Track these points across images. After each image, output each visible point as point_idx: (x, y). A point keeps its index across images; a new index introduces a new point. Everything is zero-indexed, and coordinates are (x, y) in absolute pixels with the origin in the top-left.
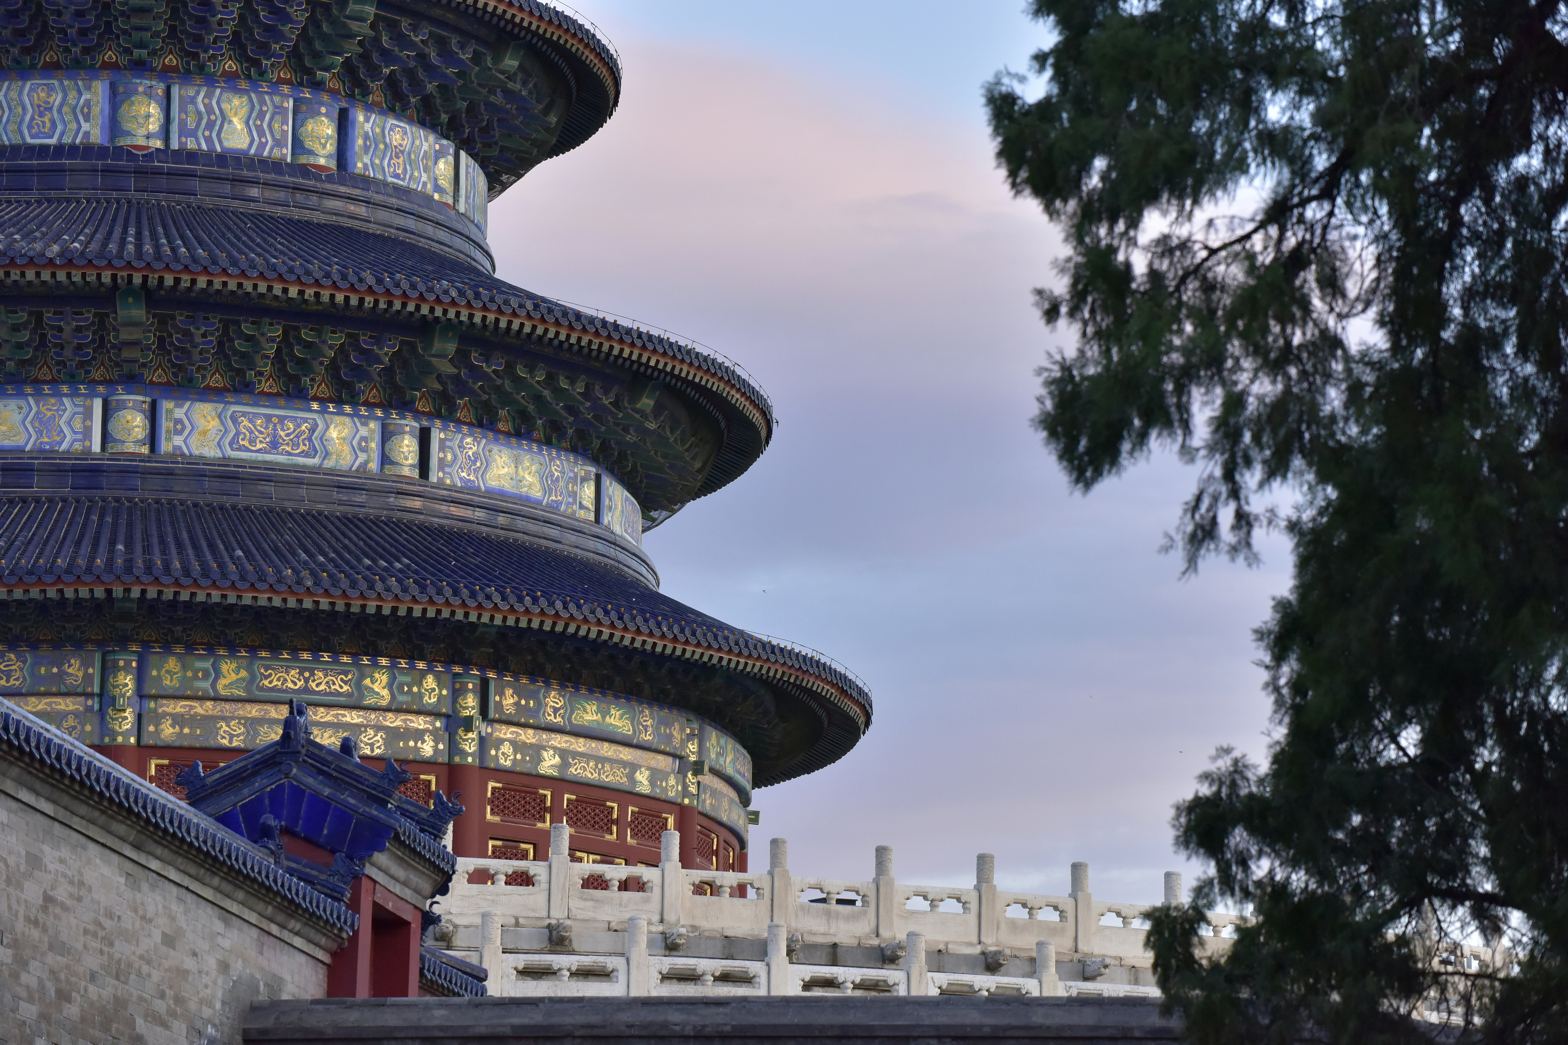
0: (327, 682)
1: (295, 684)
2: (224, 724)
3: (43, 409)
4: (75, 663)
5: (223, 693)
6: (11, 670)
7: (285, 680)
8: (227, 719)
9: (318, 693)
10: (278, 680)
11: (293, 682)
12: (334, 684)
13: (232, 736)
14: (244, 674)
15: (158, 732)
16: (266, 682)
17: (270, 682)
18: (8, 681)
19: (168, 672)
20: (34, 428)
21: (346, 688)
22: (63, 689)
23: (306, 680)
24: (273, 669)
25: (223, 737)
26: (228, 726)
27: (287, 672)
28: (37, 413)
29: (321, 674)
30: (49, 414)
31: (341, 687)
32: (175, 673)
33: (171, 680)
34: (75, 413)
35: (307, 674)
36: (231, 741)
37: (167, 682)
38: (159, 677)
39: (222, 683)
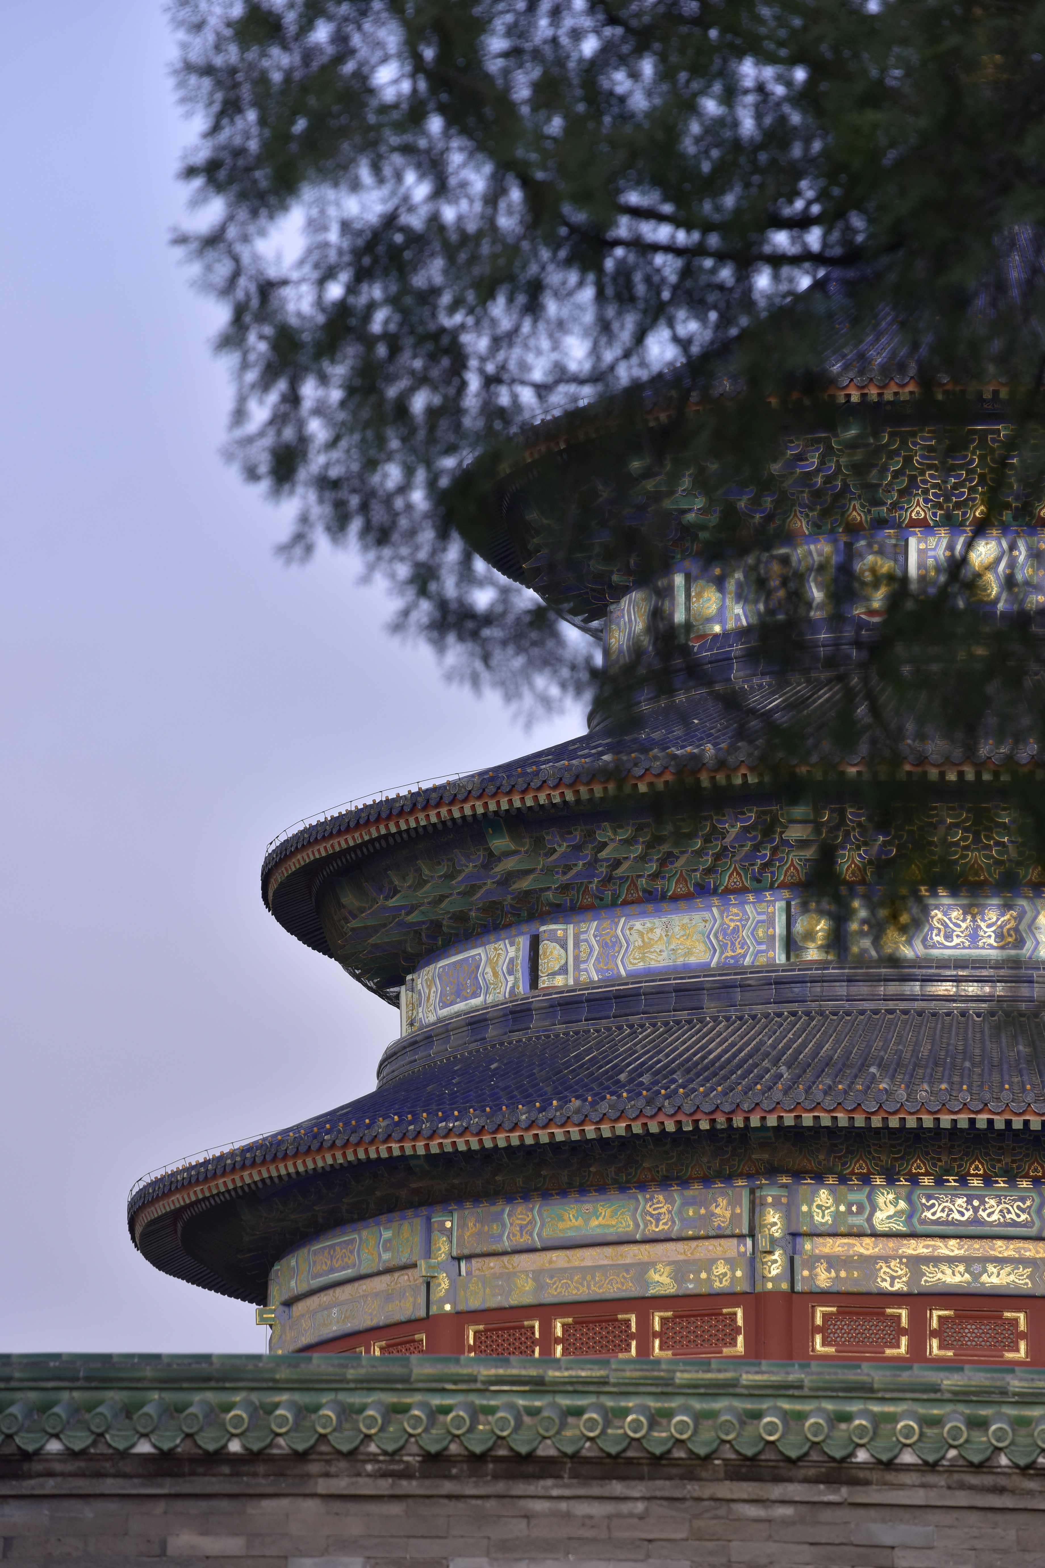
0: (1001, 1211)
1: (962, 1214)
2: (884, 1265)
3: (727, 920)
4: (723, 1202)
5: (880, 1228)
6: (660, 1214)
7: (951, 1210)
8: (886, 1259)
9: (991, 1224)
10: (943, 1211)
11: (959, 1212)
12: (1009, 1212)
13: (893, 1278)
14: (902, 1205)
15: (812, 1277)
16: (928, 1214)
17: (934, 1214)
18: (657, 1226)
19: (819, 1207)
20: (718, 941)
21: (1024, 1217)
22: (711, 1233)
23: (976, 1210)
24: (937, 1199)
25: (884, 1280)
26: (889, 1267)
27: (953, 1202)
28: (722, 925)
29: (992, 1202)
30: (732, 925)
31: (1018, 1216)
32: (828, 1208)
33: (823, 1217)
34: (758, 922)
35: (976, 1203)
36: (892, 1285)
37: (818, 1218)
38: (810, 1214)
39: (879, 1216)
